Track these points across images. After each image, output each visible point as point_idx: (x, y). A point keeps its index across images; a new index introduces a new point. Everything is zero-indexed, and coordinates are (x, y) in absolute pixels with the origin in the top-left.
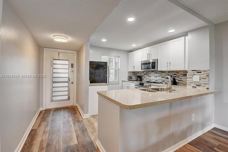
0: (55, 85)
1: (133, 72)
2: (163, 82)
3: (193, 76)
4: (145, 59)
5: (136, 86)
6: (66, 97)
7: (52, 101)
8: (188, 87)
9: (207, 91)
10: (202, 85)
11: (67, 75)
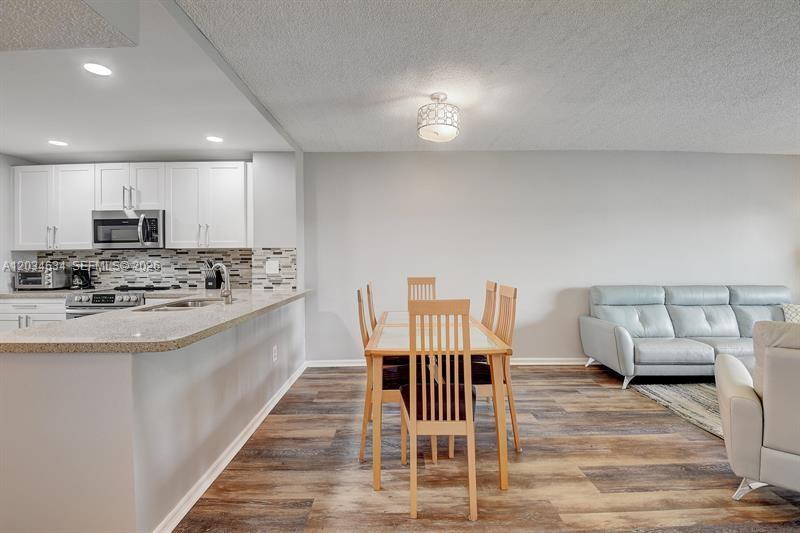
1: (41, 252)
2: (181, 284)
3: (264, 263)
4: (112, 204)
5: (71, 307)
8: (255, 288)
9: (293, 294)
10: (284, 281)
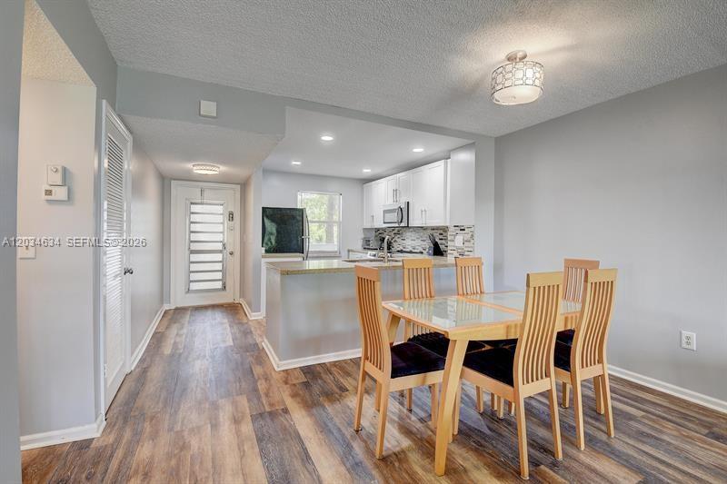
0: (194, 257)
3: (455, 237)
6: (219, 285)
7: (189, 291)
8: (449, 258)
10: (466, 253)
11: (220, 237)
